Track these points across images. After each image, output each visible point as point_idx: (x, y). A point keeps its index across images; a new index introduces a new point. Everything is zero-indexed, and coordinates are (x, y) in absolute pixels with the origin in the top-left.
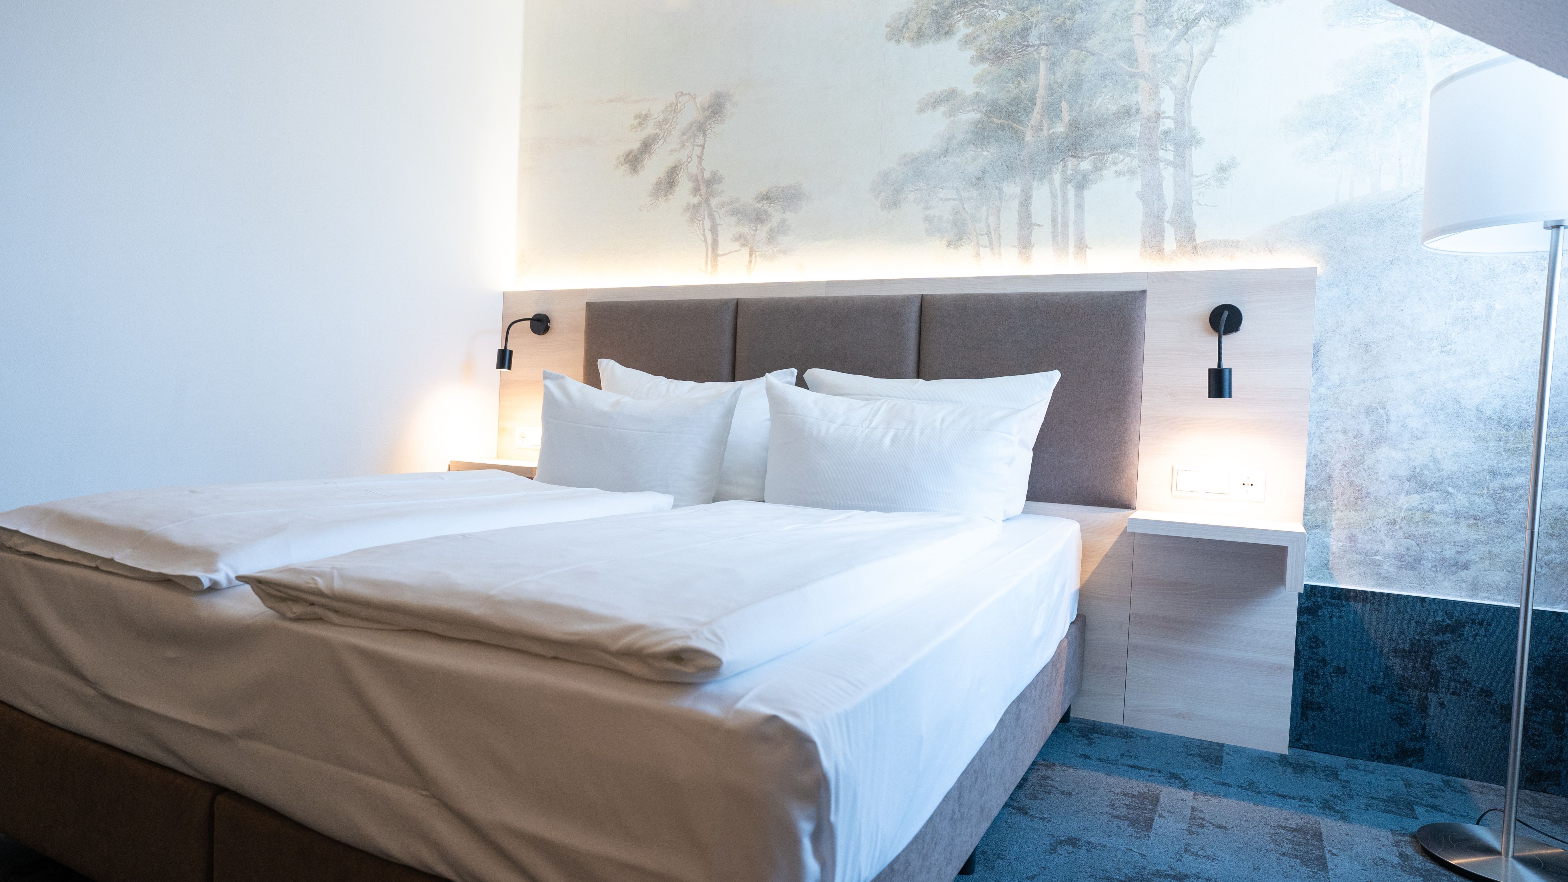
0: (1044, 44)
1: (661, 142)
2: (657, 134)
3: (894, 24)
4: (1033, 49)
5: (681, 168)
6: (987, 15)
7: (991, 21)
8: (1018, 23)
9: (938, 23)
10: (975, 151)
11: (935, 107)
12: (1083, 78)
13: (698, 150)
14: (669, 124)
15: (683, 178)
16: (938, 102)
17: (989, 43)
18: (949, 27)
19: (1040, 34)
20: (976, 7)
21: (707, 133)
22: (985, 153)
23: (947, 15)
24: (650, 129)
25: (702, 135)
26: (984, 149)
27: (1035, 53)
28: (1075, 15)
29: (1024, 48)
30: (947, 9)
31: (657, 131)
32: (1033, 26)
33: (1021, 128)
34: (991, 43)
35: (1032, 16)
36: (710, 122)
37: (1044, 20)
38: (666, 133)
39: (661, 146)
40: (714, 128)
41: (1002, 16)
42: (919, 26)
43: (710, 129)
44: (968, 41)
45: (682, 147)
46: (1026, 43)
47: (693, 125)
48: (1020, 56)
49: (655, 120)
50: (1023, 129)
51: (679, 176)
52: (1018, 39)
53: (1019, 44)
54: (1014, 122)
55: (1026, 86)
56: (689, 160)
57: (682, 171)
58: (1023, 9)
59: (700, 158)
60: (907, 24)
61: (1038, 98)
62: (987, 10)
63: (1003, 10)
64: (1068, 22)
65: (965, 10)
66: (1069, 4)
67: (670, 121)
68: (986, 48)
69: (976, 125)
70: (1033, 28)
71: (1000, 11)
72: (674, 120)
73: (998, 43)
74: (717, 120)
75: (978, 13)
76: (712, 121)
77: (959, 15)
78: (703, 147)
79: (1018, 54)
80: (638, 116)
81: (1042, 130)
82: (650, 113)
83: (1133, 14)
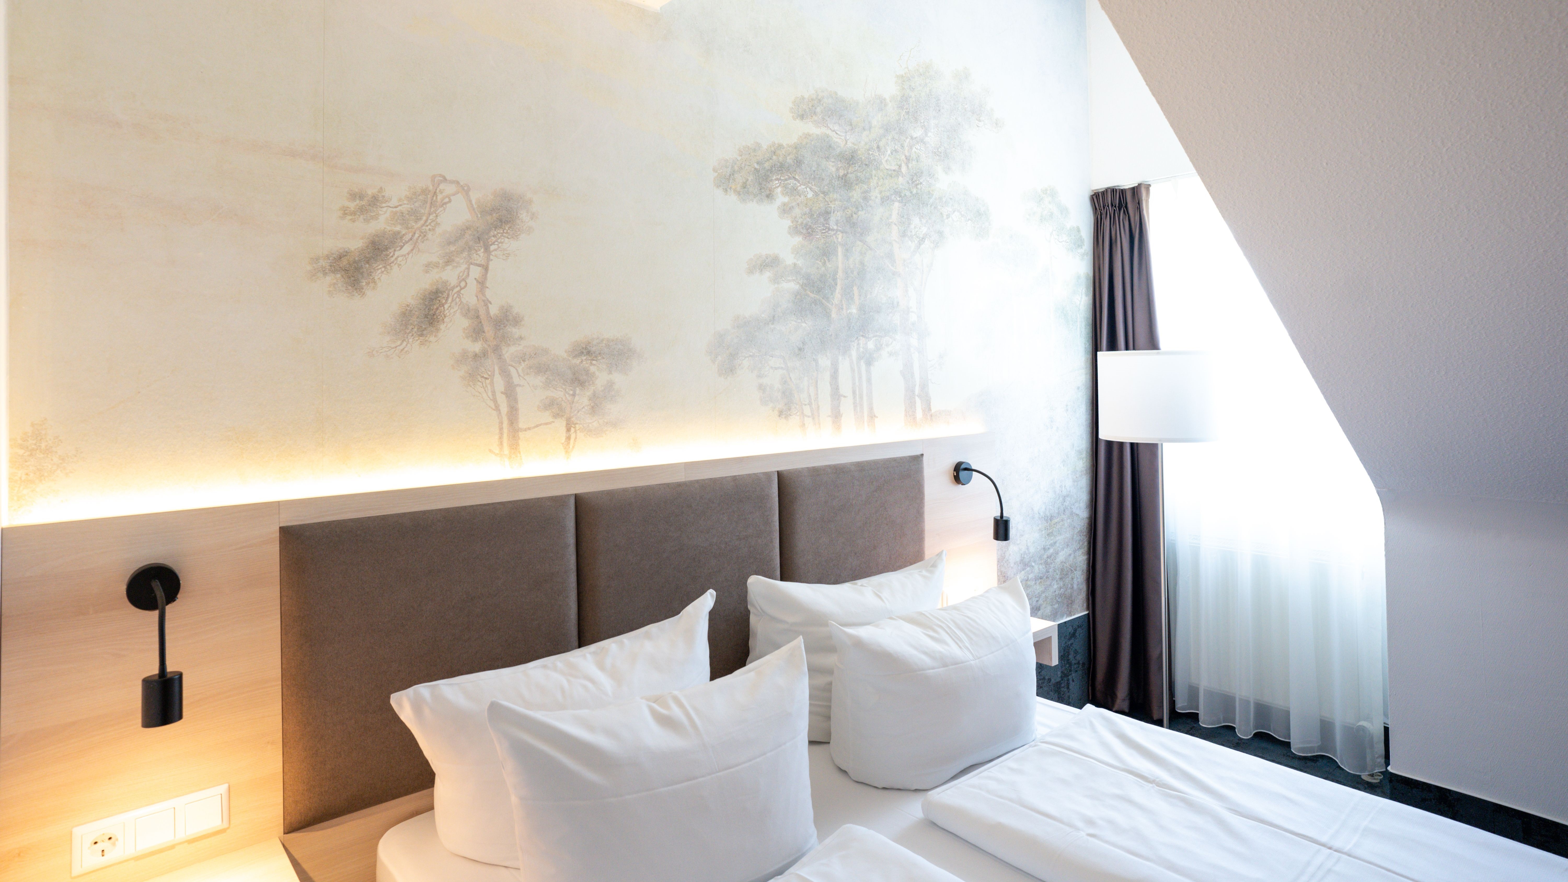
0: (840, 231)
1: (407, 248)
2: (399, 233)
3: (721, 171)
4: (833, 233)
5: (448, 295)
6: (799, 188)
7: (802, 196)
8: (821, 205)
9: (760, 184)
10: (796, 322)
11: (762, 270)
12: (866, 268)
13: (476, 272)
14: (422, 222)
15: (452, 311)
16: (764, 266)
17: (802, 218)
18: (770, 190)
19: (837, 221)
20: (790, 178)
21: (492, 248)
22: (804, 325)
23: (766, 178)
24: (381, 223)
25: (482, 250)
26: (803, 320)
27: (834, 237)
28: (858, 211)
29: (827, 230)
30: (767, 171)
31: (398, 228)
32: (832, 212)
33: (827, 304)
34: (803, 217)
35: (831, 202)
36: (495, 232)
37: (839, 208)
38: (417, 235)
39: (408, 254)
40: (502, 243)
41: (810, 195)
42: (744, 181)
43: (496, 243)
44: (785, 210)
45: (448, 262)
46: (828, 225)
47: (467, 231)
48: (824, 237)
49: (394, 210)
50: (830, 306)
51: (446, 306)
52: (822, 220)
53: (823, 225)
54: (823, 298)
55: (830, 266)
56: (463, 284)
57: (450, 300)
58: (823, 193)
59: (482, 284)
60: (733, 175)
61: (838, 280)
62: (799, 185)
63: (811, 189)
64: (854, 215)
65: (782, 178)
66: (854, 200)
67: (424, 218)
68: (800, 221)
69: (796, 296)
70: (832, 214)
71: (808, 189)
72: (431, 217)
73: (808, 219)
74: (507, 233)
75: (792, 184)
76: (498, 233)
77: (777, 182)
78: (486, 269)
79: (823, 234)
80: (353, 196)
81: (842, 309)
82: (383, 196)
83: (891, 222)
